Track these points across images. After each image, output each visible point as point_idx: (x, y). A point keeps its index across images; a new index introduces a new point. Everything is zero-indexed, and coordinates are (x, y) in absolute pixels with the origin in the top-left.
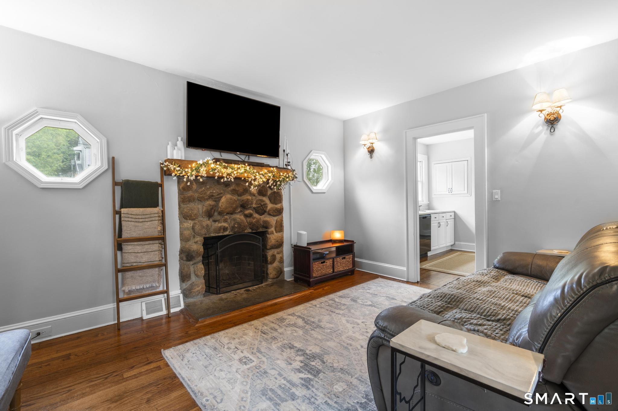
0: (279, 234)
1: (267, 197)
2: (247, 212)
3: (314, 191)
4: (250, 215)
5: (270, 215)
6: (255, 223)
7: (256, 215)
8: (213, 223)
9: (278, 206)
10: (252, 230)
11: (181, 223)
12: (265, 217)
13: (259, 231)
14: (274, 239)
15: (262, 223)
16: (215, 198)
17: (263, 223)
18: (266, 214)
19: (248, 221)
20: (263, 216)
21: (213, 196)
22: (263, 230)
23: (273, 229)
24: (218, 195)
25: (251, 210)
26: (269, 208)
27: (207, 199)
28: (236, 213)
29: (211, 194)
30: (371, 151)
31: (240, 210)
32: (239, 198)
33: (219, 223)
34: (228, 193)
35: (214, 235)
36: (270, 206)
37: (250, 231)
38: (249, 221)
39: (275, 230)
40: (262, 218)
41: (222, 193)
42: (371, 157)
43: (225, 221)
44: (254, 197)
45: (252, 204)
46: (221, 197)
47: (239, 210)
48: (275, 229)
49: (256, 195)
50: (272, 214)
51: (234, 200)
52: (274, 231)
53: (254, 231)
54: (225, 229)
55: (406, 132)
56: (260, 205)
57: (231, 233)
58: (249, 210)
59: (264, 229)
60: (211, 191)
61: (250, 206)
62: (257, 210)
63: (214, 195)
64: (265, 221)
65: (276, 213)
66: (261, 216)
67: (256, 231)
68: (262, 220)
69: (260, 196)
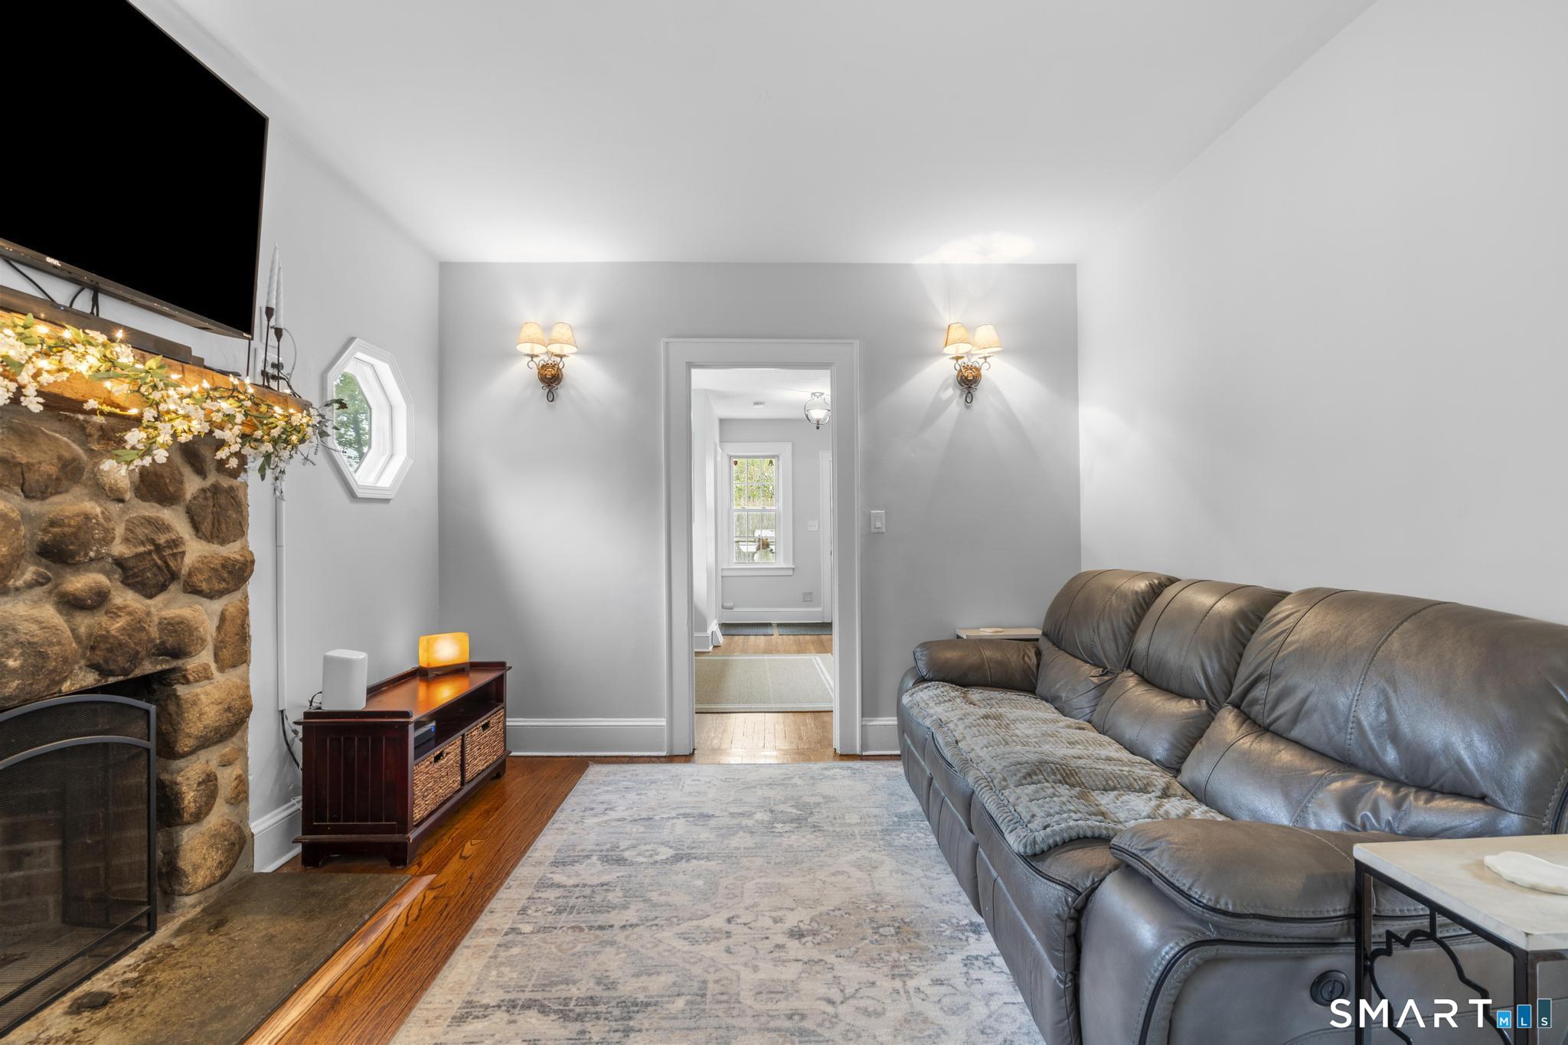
0: (233, 676)
1: (182, 510)
3: (360, 493)
4: (98, 600)
5: (195, 592)
6: (123, 638)
7: (126, 598)
9: (231, 551)
10: (103, 672)
12: (166, 605)
13: (138, 672)
14: (211, 704)
15: (154, 632)
17: (161, 631)
18: (173, 587)
19: (82, 630)
20: (161, 598)
22: (159, 668)
23: (205, 657)
25: (102, 571)
26: (189, 560)
28: (9, 590)
30: (551, 379)
31: (36, 573)
32: (34, 507)
36: (195, 551)
37: (90, 679)
38: (89, 628)
39: (216, 661)
40: (153, 610)
42: (551, 397)
44: (115, 508)
45: (107, 540)
47: (28, 576)
48: (216, 655)
49: (128, 496)
50: (204, 586)
51: (5, 517)
52: (213, 666)
53: (111, 680)
55: (667, 343)
56: (150, 547)
58: (88, 570)
59: (162, 662)
61: (97, 551)
62: (129, 573)
64: (168, 624)
65: (224, 580)
66: (149, 602)
67: (121, 678)
68: (156, 620)
69: (146, 504)
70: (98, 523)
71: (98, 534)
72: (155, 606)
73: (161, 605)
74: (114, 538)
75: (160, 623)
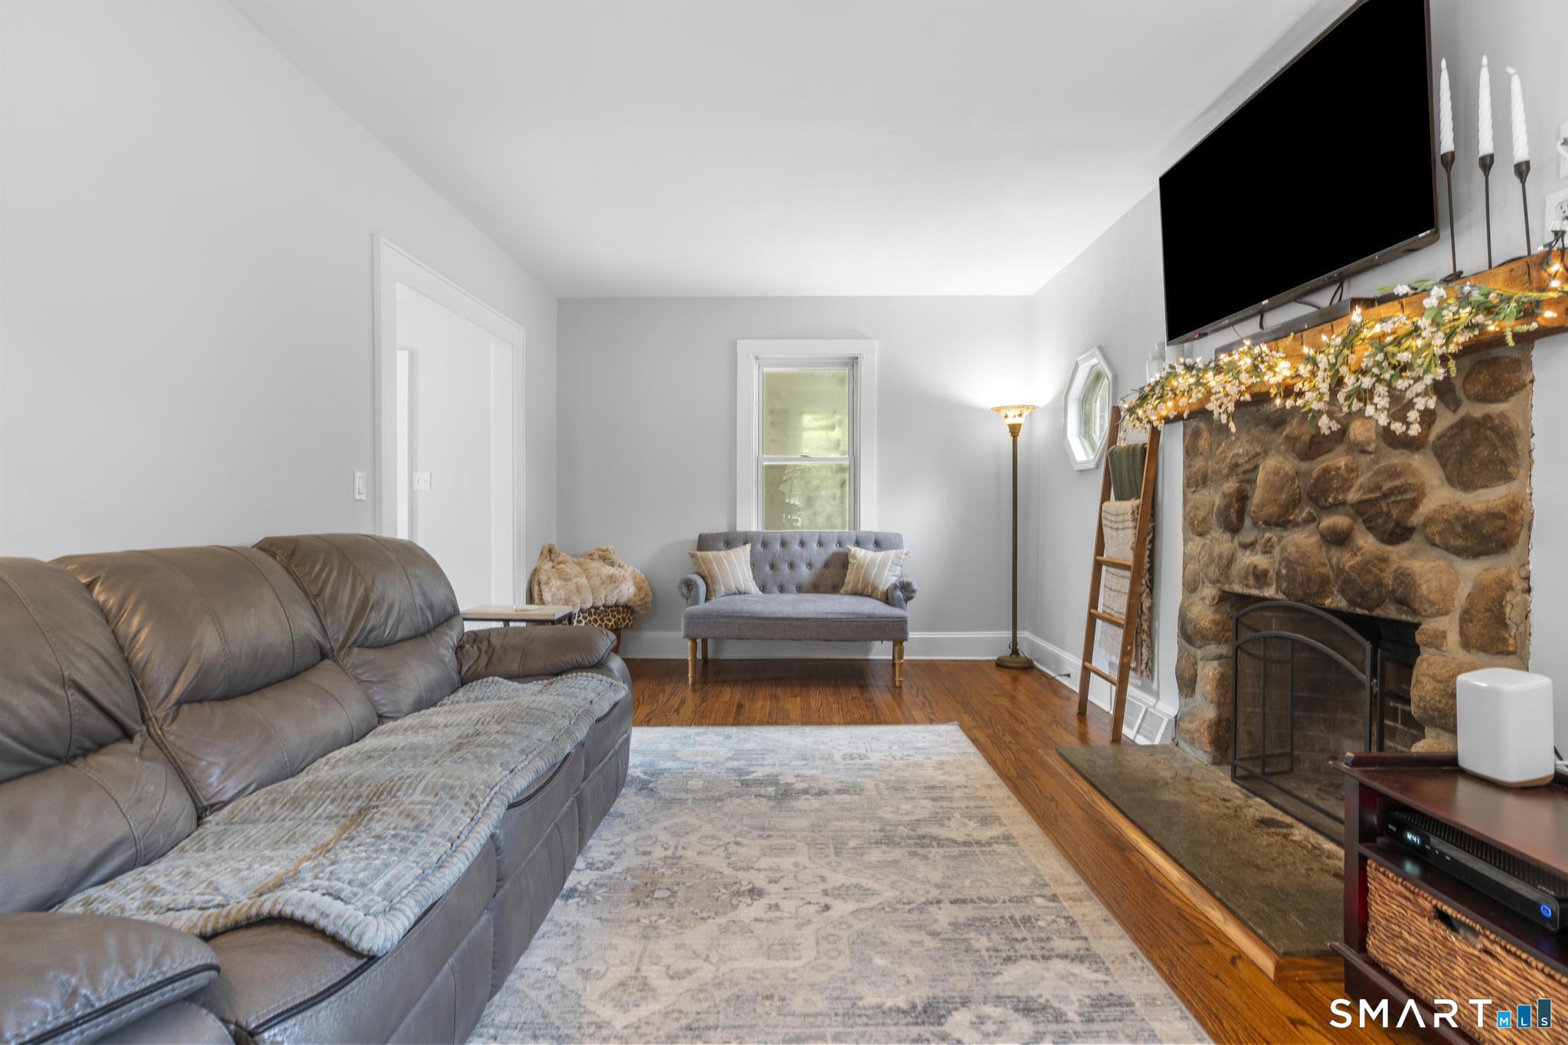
1: (1431, 453)
2: (1328, 521)
4: (1339, 539)
5: (1433, 544)
6: (1354, 575)
7: (1367, 542)
8: (1239, 552)
9: (1479, 499)
10: (1353, 603)
11: (1186, 541)
12: (1413, 555)
13: (1378, 612)
14: (1433, 677)
15: (1389, 580)
16: (1245, 472)
17: (1395, 578)
18: (1416, 537)
19: (1334, 561)
20: (1403, 548)
21: (1237, 465)
22: (1404, 617)
23: (1449, 625)
24: (1249, 460)
25: (1346, 514)
26: (1426, 508)
27: (1227, 477)
28: (1296, 524)
29: (1234, 461)
31: (1310, 514)
32: (1304, 466)
33: (1250, 555)
34: (1278, 451)
35: (1240, 591)
36: (1438, 497)
37: (1342, 604)
38: (1339, 561)
39: (1462, 633)
40: (1394, 557)
41: (1258, 454)
43: (1267, 550)
44: (1364, 460)
45: (1346, 487)
46: (1256, 468)
47: (1304, 515)
48: (1461, 627)
49: (1372, 447)
50: (1437, 539)
51: (1286, 474)
52: (1453, 638)
53: (1359, 611)
54: (1260, 577)
56: (1378, 494)
57: (1280, 596)
58: (1336, 513)
59: (1400, 611)
60: (1236, 451)
61: (1335, 499)
63: (1240, 461)
64: (1402, 574)
65: (1460, 537)
66: (1389, 548)
67: (1366, 612)
68: (1394, 566)
69: (1397, 452)
70: (1338, 475)
71: (1335, 484)
72: (1398, 553)
73: (1404, 553)
74: (1351, 487)
75: (1395, 571)
